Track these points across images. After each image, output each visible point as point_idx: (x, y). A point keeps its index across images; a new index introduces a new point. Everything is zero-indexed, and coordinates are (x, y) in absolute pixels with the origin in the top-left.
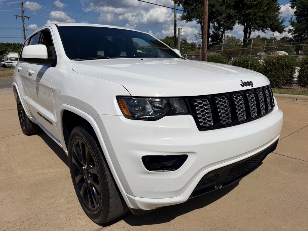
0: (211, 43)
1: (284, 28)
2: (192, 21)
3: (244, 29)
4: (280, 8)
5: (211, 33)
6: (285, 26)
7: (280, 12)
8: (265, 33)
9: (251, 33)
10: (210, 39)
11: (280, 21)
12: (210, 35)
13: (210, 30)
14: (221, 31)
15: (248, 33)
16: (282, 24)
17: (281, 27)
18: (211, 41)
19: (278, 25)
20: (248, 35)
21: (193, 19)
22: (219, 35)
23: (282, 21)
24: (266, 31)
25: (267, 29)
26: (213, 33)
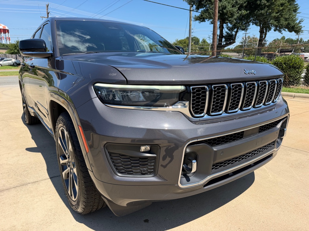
0: (224, 44)
1: (301, 29)
3: (260, 29)
4: (298, 8)
5: (225, 34)
6: (303, 26)
7: (298, 13)
8: (282, 34)
9: (267, 33)
11: (298, 21)
12: (224, 35)
13: (224, 31)
14: (235, 32)
15: (264, 34)
16: (299, 25)
17: (298, 27)
18: (224, 41)
19: (294, 26)
20: (264, 36)
21: (205, 20)
22: (232, 35)
23: (300, 22)
24: (283, 32)
25: (284, 30)
26: (226, 34)
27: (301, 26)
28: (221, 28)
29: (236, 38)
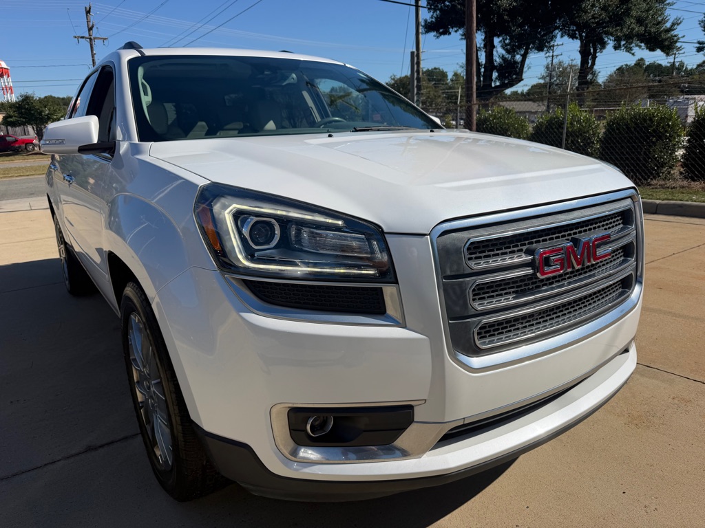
0: (498, 84)
1: (676, 42)
2: (450, 33)
3: (581, 47)
5: (497, 60)
6: (680, 36)
7: (668, 4)
8: (633, 54)
9: (597, 54)
10: (495, 75)
11: (668, 25)
12: (495, 64)
13: (495, 53)
14: (521, 55)
15: (590, 57)
16: (672, 32)
17: (669, 38)
18: (496, 78)
19: (660, 35)
20: (590, 62)
21: (451, 30)
22: (516, 62)
23: (673, 24)
24: (636, 50)
25: (637, 45)
26: (501, 60)
27: (675, 36)
28: (489, 47)
29: (525, 70)
